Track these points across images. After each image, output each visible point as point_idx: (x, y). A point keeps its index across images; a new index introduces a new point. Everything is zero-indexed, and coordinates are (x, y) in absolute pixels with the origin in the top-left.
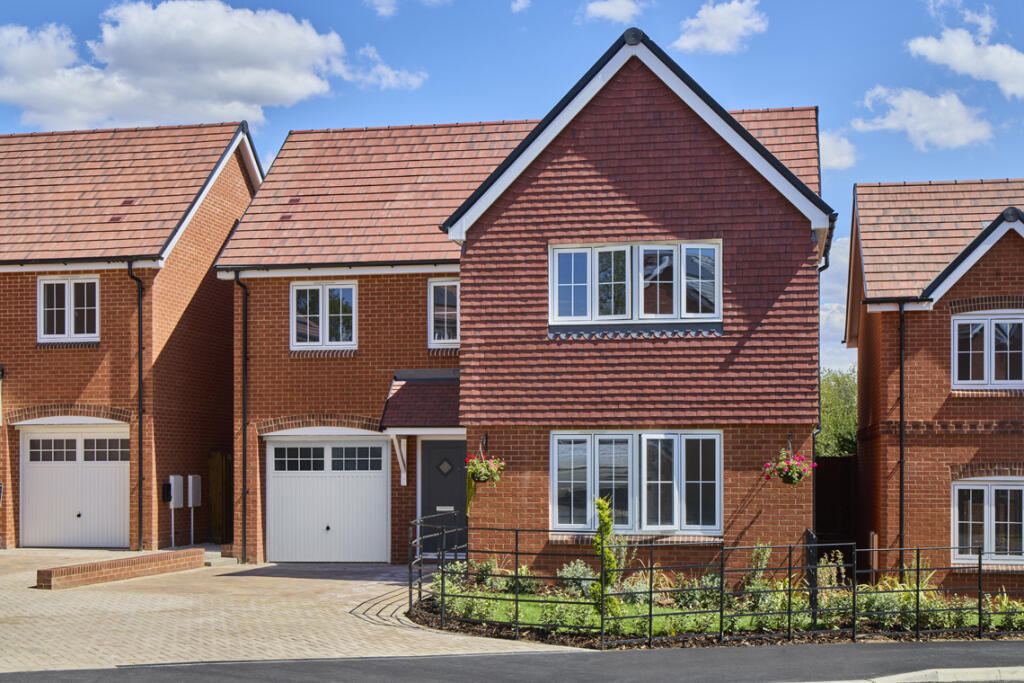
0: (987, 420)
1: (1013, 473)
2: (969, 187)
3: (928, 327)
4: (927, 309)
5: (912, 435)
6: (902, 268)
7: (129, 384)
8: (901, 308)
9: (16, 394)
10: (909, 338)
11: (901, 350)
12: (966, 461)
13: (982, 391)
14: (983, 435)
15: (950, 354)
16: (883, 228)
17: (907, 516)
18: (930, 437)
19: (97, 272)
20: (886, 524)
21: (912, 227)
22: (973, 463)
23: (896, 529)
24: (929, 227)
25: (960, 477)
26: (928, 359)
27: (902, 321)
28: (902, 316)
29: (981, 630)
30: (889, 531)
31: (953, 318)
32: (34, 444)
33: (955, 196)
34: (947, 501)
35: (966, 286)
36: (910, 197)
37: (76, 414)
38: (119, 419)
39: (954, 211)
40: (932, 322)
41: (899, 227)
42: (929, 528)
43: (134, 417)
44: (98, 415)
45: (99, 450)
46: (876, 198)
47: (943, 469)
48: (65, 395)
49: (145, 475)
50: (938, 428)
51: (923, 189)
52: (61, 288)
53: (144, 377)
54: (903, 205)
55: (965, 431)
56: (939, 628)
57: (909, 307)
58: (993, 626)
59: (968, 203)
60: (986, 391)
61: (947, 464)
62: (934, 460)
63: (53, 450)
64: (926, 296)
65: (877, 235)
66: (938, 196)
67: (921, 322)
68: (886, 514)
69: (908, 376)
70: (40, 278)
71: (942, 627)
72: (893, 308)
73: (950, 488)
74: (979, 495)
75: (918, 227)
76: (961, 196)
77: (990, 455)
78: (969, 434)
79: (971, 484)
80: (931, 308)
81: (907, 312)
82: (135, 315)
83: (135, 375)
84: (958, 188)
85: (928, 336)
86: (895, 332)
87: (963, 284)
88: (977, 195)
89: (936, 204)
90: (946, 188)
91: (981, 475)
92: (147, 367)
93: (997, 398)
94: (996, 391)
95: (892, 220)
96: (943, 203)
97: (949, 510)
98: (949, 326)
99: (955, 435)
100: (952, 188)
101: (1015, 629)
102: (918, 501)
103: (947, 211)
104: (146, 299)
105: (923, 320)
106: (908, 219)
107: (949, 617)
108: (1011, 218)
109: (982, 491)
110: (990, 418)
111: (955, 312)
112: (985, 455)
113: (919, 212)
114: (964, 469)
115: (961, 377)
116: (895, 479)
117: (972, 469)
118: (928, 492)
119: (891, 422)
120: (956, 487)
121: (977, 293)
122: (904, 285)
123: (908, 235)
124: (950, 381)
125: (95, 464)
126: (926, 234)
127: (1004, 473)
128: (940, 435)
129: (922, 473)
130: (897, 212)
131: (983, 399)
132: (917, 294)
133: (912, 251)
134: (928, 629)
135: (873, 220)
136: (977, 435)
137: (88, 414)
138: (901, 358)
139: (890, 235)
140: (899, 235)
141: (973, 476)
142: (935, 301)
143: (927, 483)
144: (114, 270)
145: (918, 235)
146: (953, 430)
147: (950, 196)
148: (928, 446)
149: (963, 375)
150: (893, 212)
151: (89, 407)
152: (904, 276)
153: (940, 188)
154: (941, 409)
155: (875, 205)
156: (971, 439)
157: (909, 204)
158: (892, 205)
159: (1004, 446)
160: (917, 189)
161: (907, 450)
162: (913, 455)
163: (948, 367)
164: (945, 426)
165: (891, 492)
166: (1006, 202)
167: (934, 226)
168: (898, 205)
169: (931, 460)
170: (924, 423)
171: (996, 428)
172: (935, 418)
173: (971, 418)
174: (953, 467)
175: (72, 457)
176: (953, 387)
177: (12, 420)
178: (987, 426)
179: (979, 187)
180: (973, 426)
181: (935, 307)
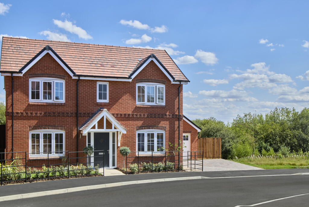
0: (41, 112)
1: (49, 128)
2: (39, 42)
3: (21, 81)
4: (21, 76)
5: (16, 116)
6: (14, 63)
8: (12, 75)
10: (15, 85)
11: (12, 89)
12: (34, 125)
13: (39, 103)
14: (39, 116)
15: (29, 91)
16: (10, 50)
17: (14, 142)
18: (22, 117)
20: (7, 145)
21: (19, 51)
22: (36, 125)
23: (11, 147)
24: (25, 51)
25: (32, 130)
26: (21, 92)
27: (13, 79)
28: (12, 78)
29: (27, 179)
30: (8, 147)
31: (30, 79)
33: (35, 43)
34: (28, 137)
35: (34, 69)
36: (21, 42)
39: (34, 48)
40: (23, 80)
41: (15, 51)
42: (22, 146)
46: (9, 41)
47: (26, 127)
50: (25, 114)
51: (25, 40)
54: (18, 44)
55: (34, 115)
56: (10, 180)
57: (15, 75)
58: (31, 178)
59: (39, 46)
60: (40, 103)
61: (28, 126)
62: (24, 124)
64: (20, 72)
65: (8, 52)
66: (30, 43)
67: (19, 80)
68: (7, 142)
69: (15, 97)
71: (11, 179)
72: (9, 75)
73: (29, 133)
74: (38, 135)
75: (22, 51)
76: (37, 44)
77: (41, 123)
78: (35, 116)
79: (36, 132)
80: (22, 76)
81: (14, 76)
84: (36, 41)
85: (21, 85)
86: (11, 83)
87: (33, 69)
88: (42, 44)
89: (29, 45)
90: (33, 41)
91: (38, 129)
93: (44, 105)
94: (43, 103)
95: (13, 48)
96: (31, 45)
97: (29, 140)
98: (29, 82)
99: (30, 116)
100: (35, 41)
101: (39, 178)
102: (18, 138)
103: (32, 47)
105: (20, 79)
106: (19, 49)
107: (15, 176)
108: (48, 49)
109: (39, 134)
110: (41, 111)
111: (30, 77)
112: (40, 123)
113: (23, 47)
114: (33, 127)
115: (32, 98)
116: (10, 130)
117: (36, 127)
118: (21, 135)
119: (9, 112)
120: (31, 133)
121: (37, 72)
122: (14, 68)
123: (18, 53)
124: (29, 99)
126: (24, 53)
127: (46, 128)
128: (25, 116)
129: (19, 129)
130: (15, 46)
131: (39, 105)
132: (18, 71)
133: (18, 58)
134: (7, 180)
135: (7, 48)
136: (37, 117)
138: (12, 91)
139: (12, 53)
140: (15, 53)
141: (36, 129)
142: (23, 73)
143: (21, 132)
145: (21, 53)
146: (30, 115)
147: (33, 43)
148: (22, 120)
149: (33, 98)
150: (14, 46)
152: (14, 65)
153: (31, 41)
154: (26, 108)
155: (9, 43)
156: (35, 118)
157: (20, 44)
158: (14, 44)
159: (46, 120)
160: (23, 40)
161: (15, 121)
162: (17, 123)
163: (28, 95)
164: (27, 113)
165: (9, 135)
166: (47, 44)
167: (27, 51)
168: (16, 44)
169: (23, 124)
170: (20, 112)
171: (43, 114)
172: (24, 111)
173: (35, 111)
174: (30, 127)
176: (30, 101)
178: (41, 114)
179: (43, 42)
180: (36, 114)
181: (23, 75)
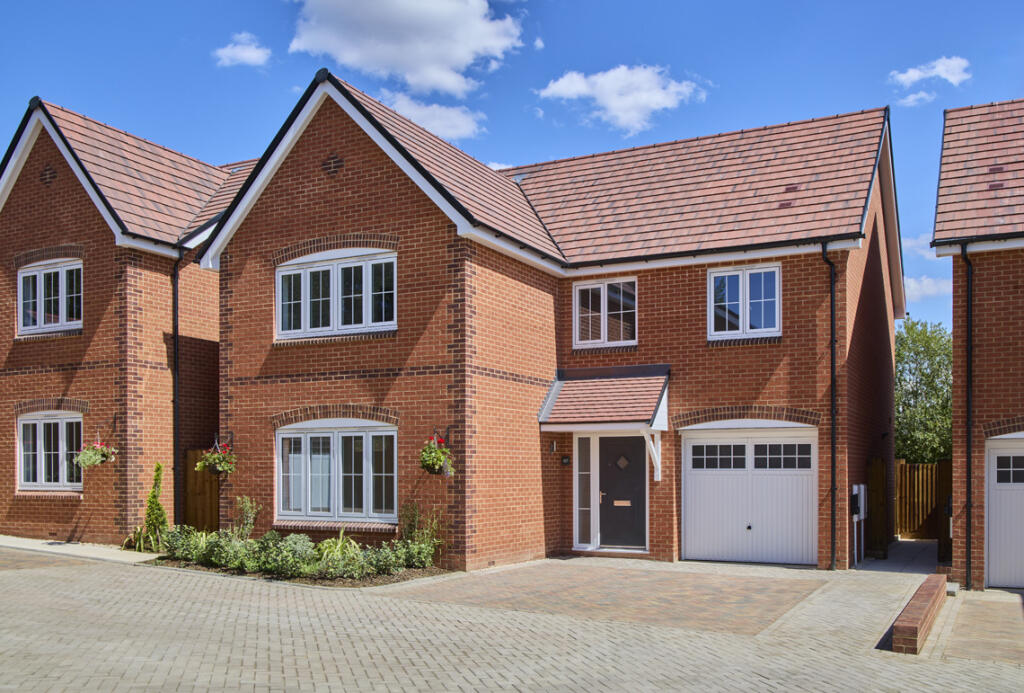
7: (816, 382)
9: (684, 396)
19: (778, 259)
32: (697, 450)
37: (753, 416)
38: (805, 422)
43: (824, 419)
44: (779, 418)
45: (772, 457)
48: (740, 396)
49: (838, 485)
52: (734, 279)
53: (836, 374)
63: (718, 457)
70: (709, 270)
82: (826, 304)
83: (826, 373)
92: (840, 362)
104: (839, 286)
125: (768, 472)
137: (767, 417)
144: (799, 256)
151: (769, 409)
175: (740, 464)
177: (678, 425)
